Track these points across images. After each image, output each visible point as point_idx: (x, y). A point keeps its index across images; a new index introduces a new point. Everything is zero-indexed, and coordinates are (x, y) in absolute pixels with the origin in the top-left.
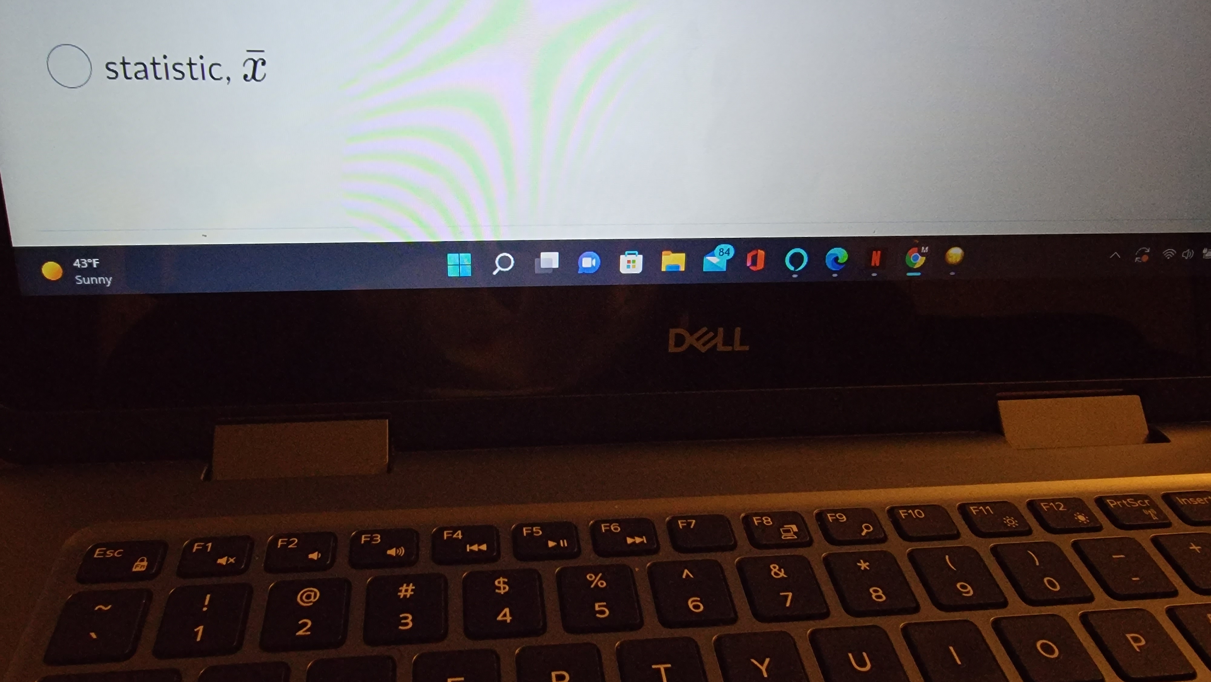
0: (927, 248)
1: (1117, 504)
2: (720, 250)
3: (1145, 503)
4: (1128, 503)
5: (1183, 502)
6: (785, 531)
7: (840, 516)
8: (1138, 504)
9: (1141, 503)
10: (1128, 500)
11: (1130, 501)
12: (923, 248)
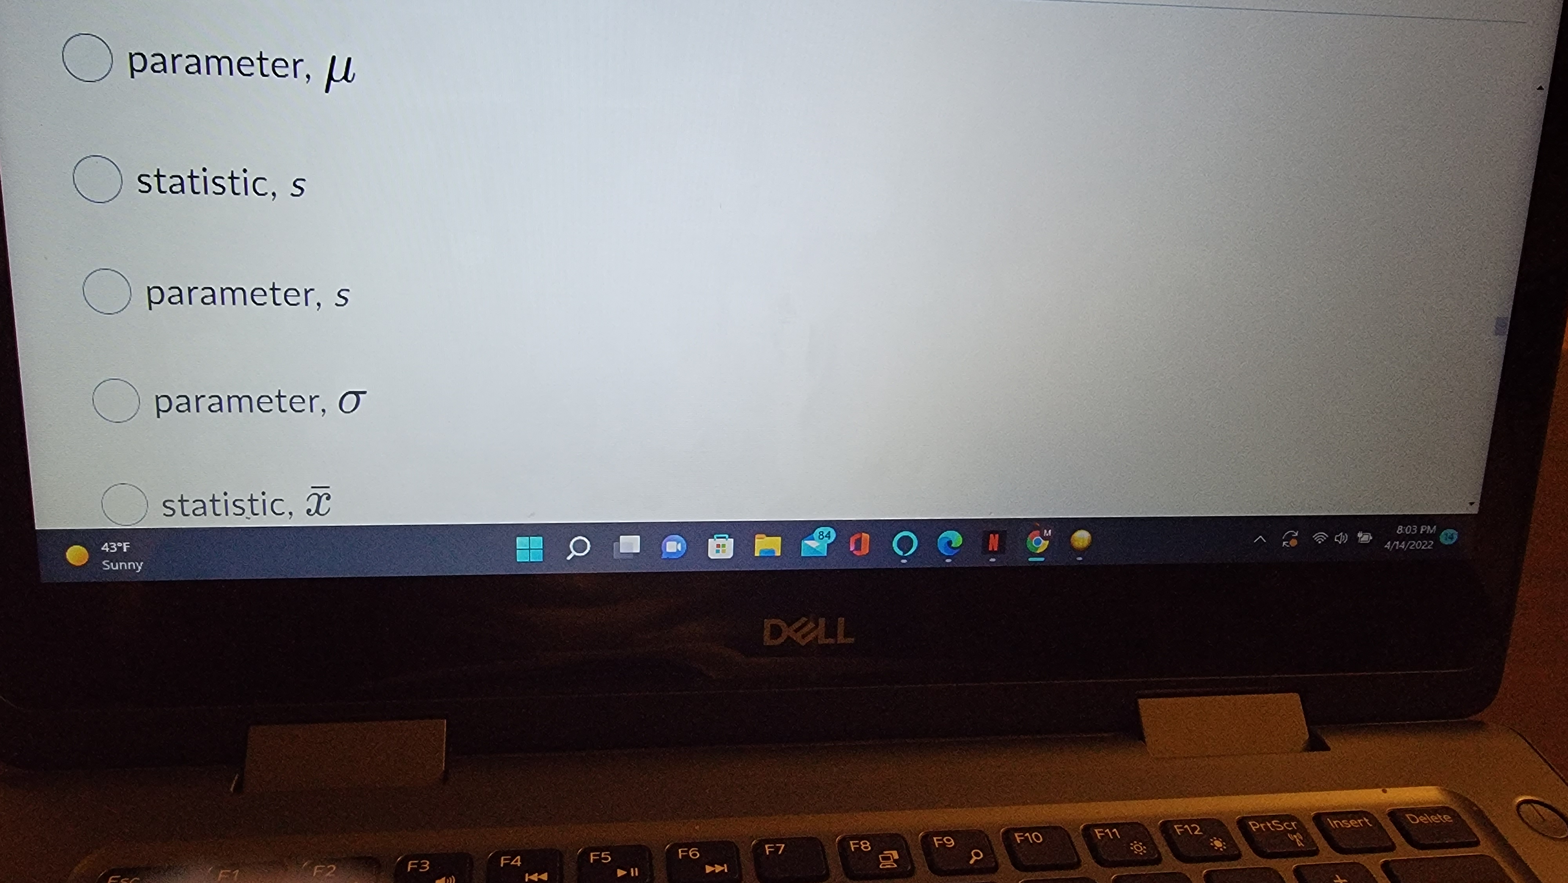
0: (1050, 531)
1: (1260, 827)
2: (820, 534)
3: (1291, 826)
4: (1272, 826)
5: (1334, 825)
6: (884, 858)
7: (948, 840)
8: (1283, 826)
9: (1286, 825)
10: (1273, 822)
12: (1045, 531)
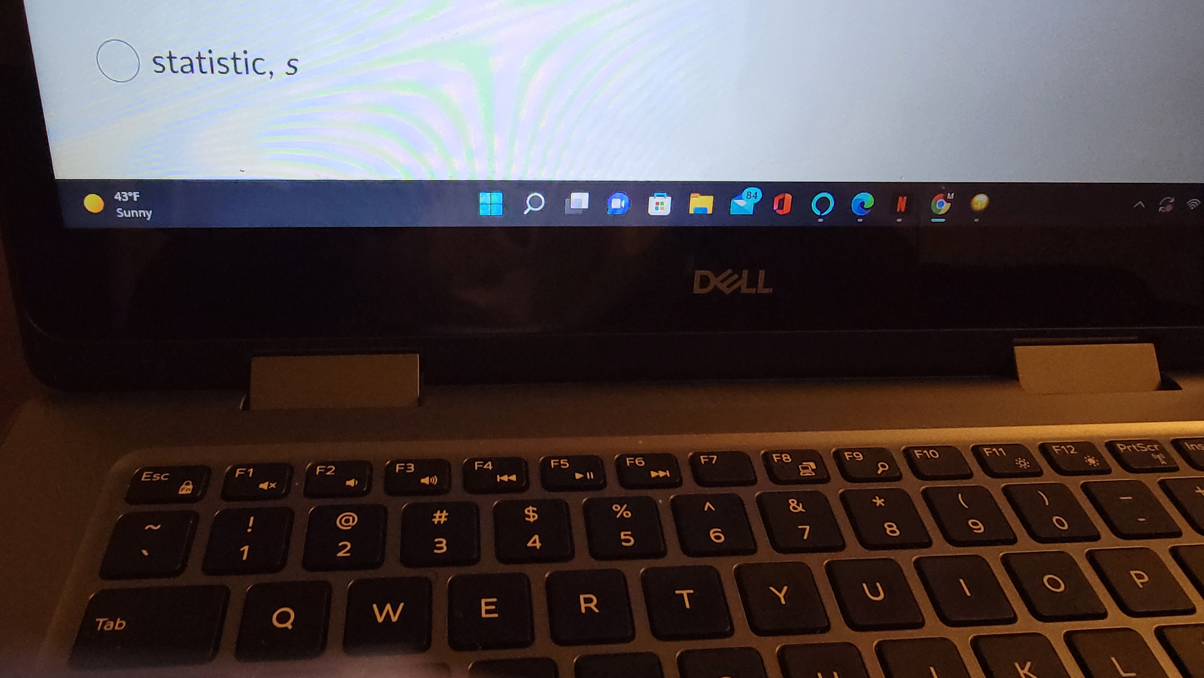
0: (953, 194)
1: (1127, 448)
2: (748, 193)
3: (1154, 448)
4: (1139, 449)
5: (1191, 448)
6: (803, 468)
7: (857, 455)
8: (1147, 448)
9: (1150, 447)
10: (1138, 445)
11: (1140, 445)
12: (949, 194)
